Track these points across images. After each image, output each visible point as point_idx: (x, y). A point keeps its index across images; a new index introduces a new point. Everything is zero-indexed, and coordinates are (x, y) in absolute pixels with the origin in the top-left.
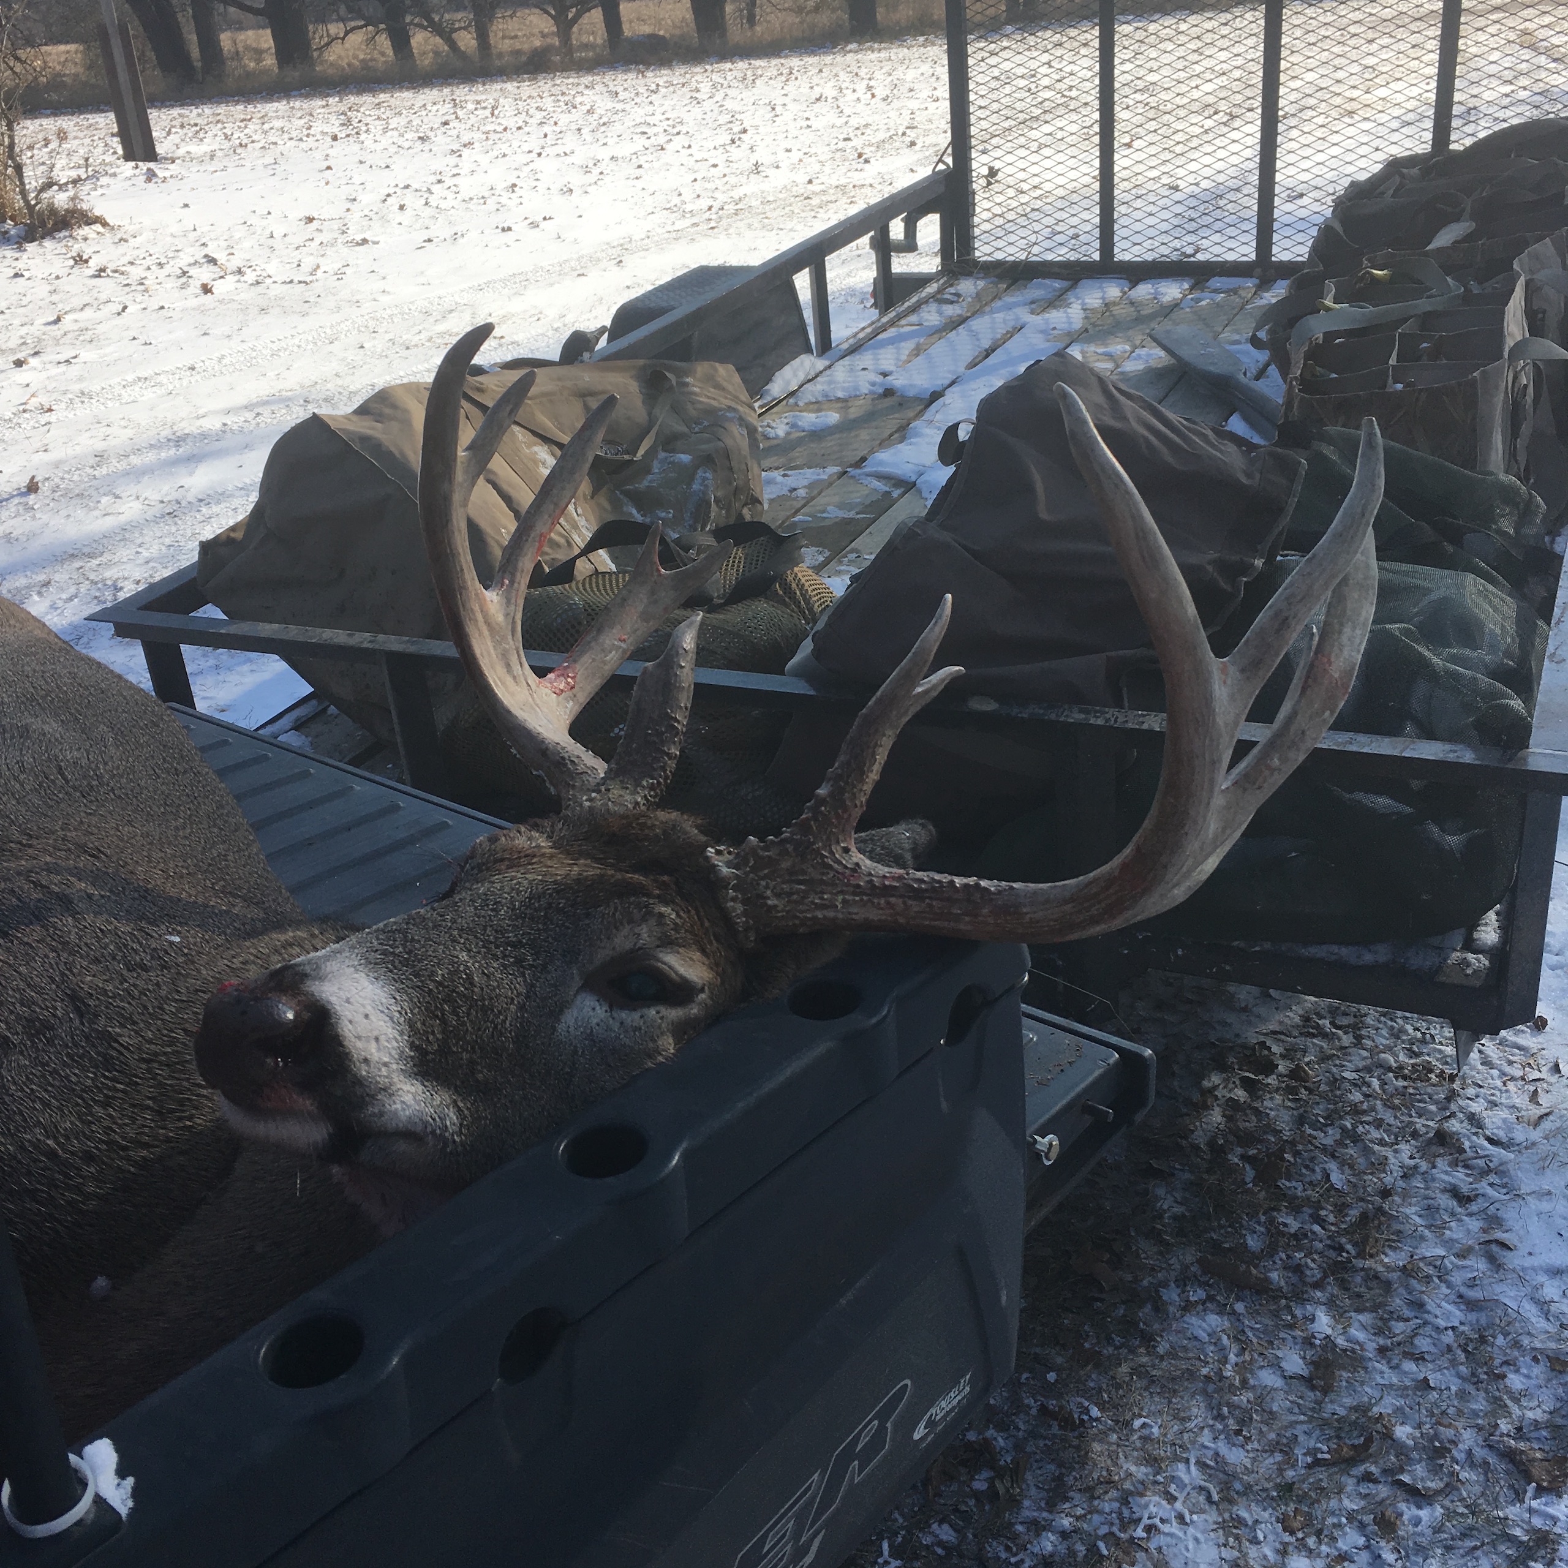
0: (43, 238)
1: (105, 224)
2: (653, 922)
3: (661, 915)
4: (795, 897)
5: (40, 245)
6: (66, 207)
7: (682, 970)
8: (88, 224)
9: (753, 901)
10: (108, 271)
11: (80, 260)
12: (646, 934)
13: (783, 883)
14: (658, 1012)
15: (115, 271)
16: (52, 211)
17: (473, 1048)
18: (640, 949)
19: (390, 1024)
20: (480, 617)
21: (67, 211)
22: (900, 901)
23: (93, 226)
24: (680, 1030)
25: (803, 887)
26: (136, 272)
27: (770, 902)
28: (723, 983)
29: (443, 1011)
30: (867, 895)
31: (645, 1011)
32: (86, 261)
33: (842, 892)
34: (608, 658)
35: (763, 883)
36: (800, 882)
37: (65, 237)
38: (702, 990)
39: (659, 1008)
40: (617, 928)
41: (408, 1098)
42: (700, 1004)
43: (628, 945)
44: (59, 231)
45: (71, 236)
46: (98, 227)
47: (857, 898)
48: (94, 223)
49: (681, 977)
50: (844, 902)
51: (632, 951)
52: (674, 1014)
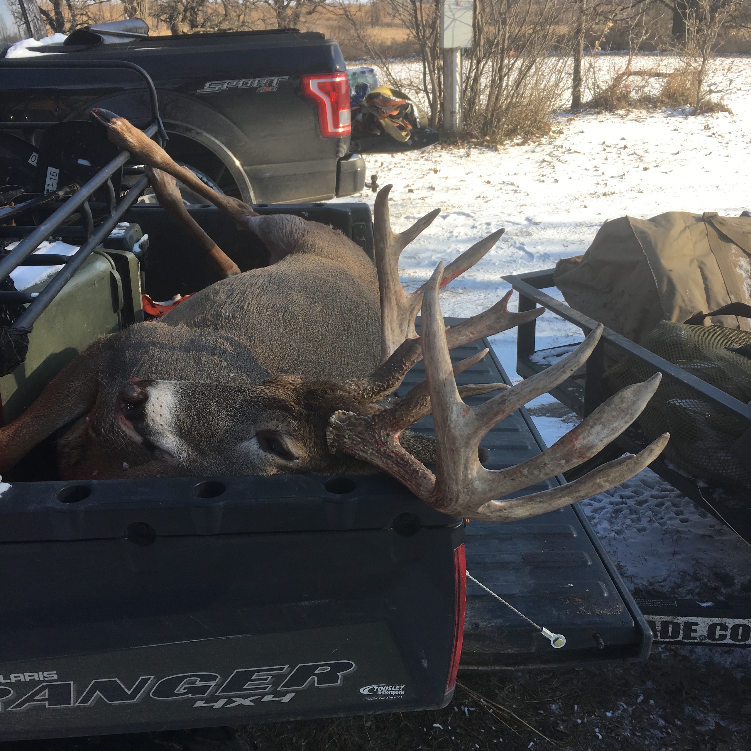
0: (699, 115)
1: (730, 112)
2: (285, 424)
3: (290, 423)
4: (355, 442)
5: (695, 118)
6: (716, 102)
7: (290, 447)
8: (722, 111)
9: (339, 437)
10: (716, 135)
11: (707, 127)
12: (281, 427)
13: (354, 435)
14: (272, 457)
15: (720, 135)
16: (709, 102)
17: (201, 436)
18: (277, 431)
19: (169, 413)
20: (394, 302)
21: (715, 104)
22: (391, 463)
23: (724, 113)
24: (280, 467)
25: (359, 440)
26: (728, 137)
27: (345, 440)
28: (310, 461)
29: (194, 418)
30: (381, 455)
31: (268, 454)
32: (710, 129)
33: (373, 449)
34: (460, 338)
35: (347, 431)
36: (360, 438)
37: (709, 116)
38: (298, 458)
39: (274, 456)
40: (271, 420)
41: (170, 441)
42: (295, 463)
43: (273, 428)
44: (707, 112)
45: (711, 116)
46: (726, 114)
47: (377, 454)
48: (726, 111)
49: (289, 449)
50: (372, 453)
51: (274, 431)
52: (279, 460)
